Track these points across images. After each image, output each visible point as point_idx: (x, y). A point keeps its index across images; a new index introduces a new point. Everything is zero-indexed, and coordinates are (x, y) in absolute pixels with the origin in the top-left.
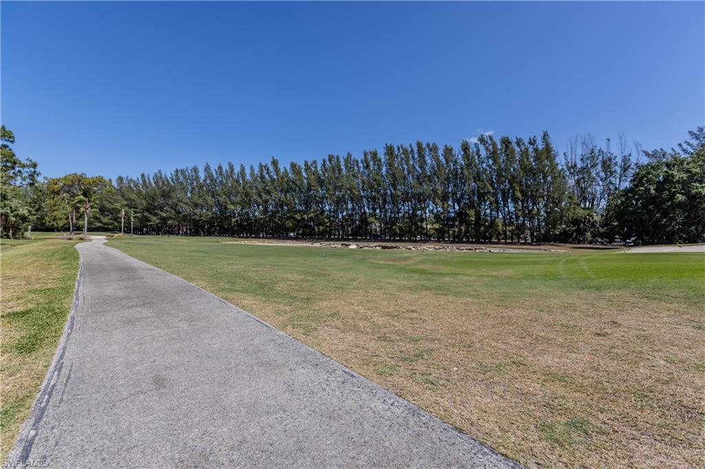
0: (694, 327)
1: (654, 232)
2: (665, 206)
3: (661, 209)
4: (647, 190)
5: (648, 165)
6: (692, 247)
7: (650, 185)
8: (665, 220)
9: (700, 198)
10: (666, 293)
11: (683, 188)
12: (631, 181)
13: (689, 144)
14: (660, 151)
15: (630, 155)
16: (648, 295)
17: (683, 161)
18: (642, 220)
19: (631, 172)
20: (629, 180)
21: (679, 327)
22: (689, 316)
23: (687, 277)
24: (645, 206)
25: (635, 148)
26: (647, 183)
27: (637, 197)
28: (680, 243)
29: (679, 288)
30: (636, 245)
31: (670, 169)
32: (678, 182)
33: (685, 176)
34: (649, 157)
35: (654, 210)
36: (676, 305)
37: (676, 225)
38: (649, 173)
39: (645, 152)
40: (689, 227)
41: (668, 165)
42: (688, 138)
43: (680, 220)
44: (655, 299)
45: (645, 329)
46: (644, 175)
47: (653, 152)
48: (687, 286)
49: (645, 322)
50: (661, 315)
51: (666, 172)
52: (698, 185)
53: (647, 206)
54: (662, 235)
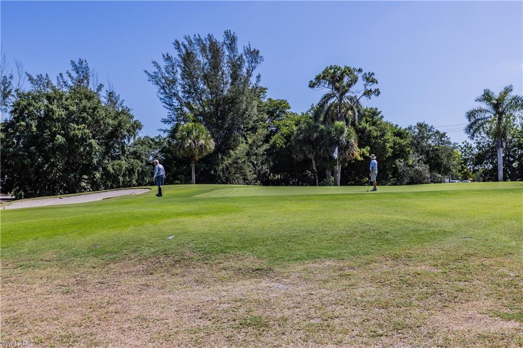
0: (63, 293)
1: (37, 180)
2: (46, 148)
3: (42, 151)
4: (28, 126)
5: (29, 94)
6: (70, 198)
7: (31, 120)
8: (46, 166)
9: (77, 141)
10: (41, 257)
11: (63, 129)
12: (12, 112)
13: (70, 76)
14: (45, 77)
15: (11, 77)
16: (21, 264)
17: (62, 95)
18: (23, 165)
19: (12, 99)
20: (9, 110)
21: (50, 296)
22: (59, 281)
23: (61, 234)
24: (26, 147)
25: (16, 68)
26: (28, 117)
27: (18, 134)
28: (61, 194)
29: (53, 249)
30: (18, 198)
31: (51, 104)
32: (58, 120)
33: (63, 113)
34: (32, 83)
35: (35, 153)
36: (49, 269)
37: (57, 173)
38: (29, 105)
39: (28, 75)
40: (69, 175)
41: (49, 98)
42: (70, 68)
43: (60, 166)
44: (30, 267)
45: (16, 308)
46: (25, 106)
47: (38, 76)
48: (60, 245)
49: (16, 299)
50: (34, 286)
51: (47, 106)
52: (75, 126)
53: (29, 147)
54: (45, 185)
